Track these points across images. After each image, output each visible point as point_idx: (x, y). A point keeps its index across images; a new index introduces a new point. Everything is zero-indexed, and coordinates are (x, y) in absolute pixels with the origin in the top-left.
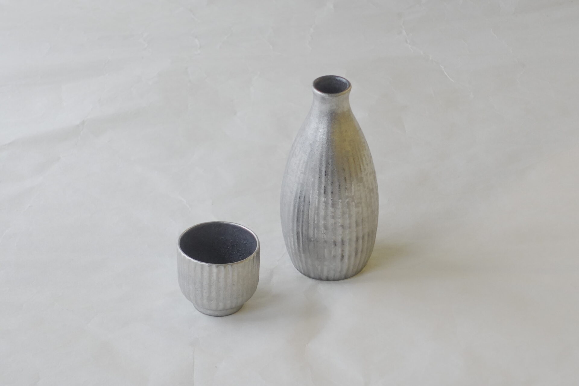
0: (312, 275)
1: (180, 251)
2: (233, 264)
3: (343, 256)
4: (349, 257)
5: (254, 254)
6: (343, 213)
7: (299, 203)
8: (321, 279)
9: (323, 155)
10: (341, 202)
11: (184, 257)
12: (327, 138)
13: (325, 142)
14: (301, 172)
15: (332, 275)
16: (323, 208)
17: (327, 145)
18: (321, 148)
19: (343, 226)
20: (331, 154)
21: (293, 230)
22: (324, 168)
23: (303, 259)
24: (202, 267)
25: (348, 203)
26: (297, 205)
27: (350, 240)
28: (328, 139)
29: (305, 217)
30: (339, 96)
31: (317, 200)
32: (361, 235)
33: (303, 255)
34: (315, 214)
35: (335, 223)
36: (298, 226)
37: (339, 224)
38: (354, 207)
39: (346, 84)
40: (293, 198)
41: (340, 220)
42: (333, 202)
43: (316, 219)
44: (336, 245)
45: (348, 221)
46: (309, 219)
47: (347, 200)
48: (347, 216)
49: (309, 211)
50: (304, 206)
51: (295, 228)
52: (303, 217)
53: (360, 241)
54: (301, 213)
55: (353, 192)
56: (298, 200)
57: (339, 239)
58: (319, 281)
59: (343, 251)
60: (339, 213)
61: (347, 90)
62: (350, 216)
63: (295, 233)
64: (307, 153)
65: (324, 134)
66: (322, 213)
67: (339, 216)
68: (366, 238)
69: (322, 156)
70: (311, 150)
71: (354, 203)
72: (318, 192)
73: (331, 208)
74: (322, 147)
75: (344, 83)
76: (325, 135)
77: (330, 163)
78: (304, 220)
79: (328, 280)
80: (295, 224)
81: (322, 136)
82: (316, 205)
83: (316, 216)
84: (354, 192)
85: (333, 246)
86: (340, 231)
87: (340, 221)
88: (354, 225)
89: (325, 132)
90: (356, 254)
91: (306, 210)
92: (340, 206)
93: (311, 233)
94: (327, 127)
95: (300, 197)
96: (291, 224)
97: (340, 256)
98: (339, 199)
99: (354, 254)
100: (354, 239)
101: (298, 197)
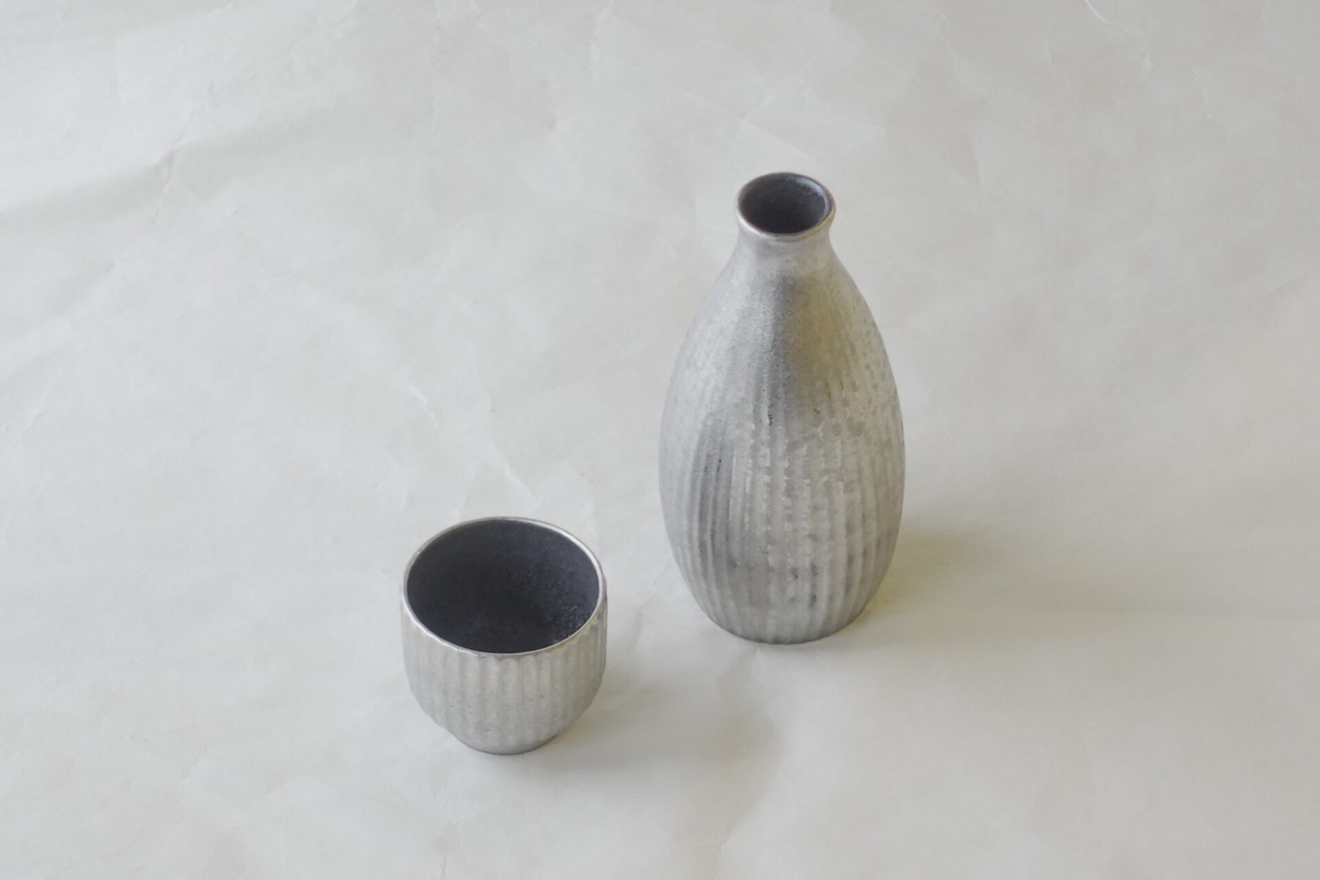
0: (739, 630)
1: (408, 611)
2: (538, 653)
3: (814, 598)
4: (831, 598)
5: (592, 620)
6: (815, 508)
7: (704, 481)
8: (760, 640)
9: (763, 378)
10: (809, 485)
11: (418, 630)
12: (773, 338)
13: (770, 346)
14: (709, 411)
15: (787, 632)
16: (765, 497)
17: (772, 354)
18: (759, 359)
19: (813, 537)
20: (783, 375)
21: (690, 537)
22: (767, 408)
23: (716, 598)
24: (463, 660)
25: (828, 485)
26: (699, 482)
27: (832, 564)
28: (775, 340)
29: (720, 513)
30: (805, 238)
31: (748, 480)
32: (859, 549)
33: (715, 591)
34: (743, 509)
35: (795, 531)
36: (702, 530)
37: (805, 533)
38: (842, 492)
39: (821, 198)
40: (690, 464)
41: (805, 524)
42: (788, 484)
43: (747, 520)
44: (797, 577)
45: (826, 525)
46: (730, 519)
47: (825, 479)
48: (824, 513)
49: (731, 503)
50: (716, 489)
51: (696, 533)
52: (715, 513)
53: (859, 562)
54: (710, 504)
55: (839, 460)
56: (702, 474)
57: (806, 562)
58: (757, 644)
59: (814, 587)
60: (804, 507)
61: (824, 223)
62: (833, 513)
63: (696, 543)
64: (723, 369)
65: (766, 326)
66: (762, 508)
67: (805, 516)
68: (873, 552)
69: (760, 380)
70: (735, 364)
71: (841, 485)
72: (751, 461)
73: (784, 499)
74: (761, 358)
75: (815, 194)
76: (770, 328)
77: (782, 395)
78: (718, 520)
79: (777, 641)
80: (696, 525)
81: (761, 332)
82: (748, 491)
83: (746, 514)
84: (843, 459)
85: (790, 578)
86: (807, 547)
87: (805, 526)
88: (842, 531)
89: (769, 323)
90: (848, 588)
91: (721, 499)
92: (806, 493)
93: (736, 549)
94: (774, 309)
95: (706, 468)
96: (685, 522)
97: (807, 599)
98: (805, 478)
99: (841, 590)
100: (842, 559)
101: (702, 467)
